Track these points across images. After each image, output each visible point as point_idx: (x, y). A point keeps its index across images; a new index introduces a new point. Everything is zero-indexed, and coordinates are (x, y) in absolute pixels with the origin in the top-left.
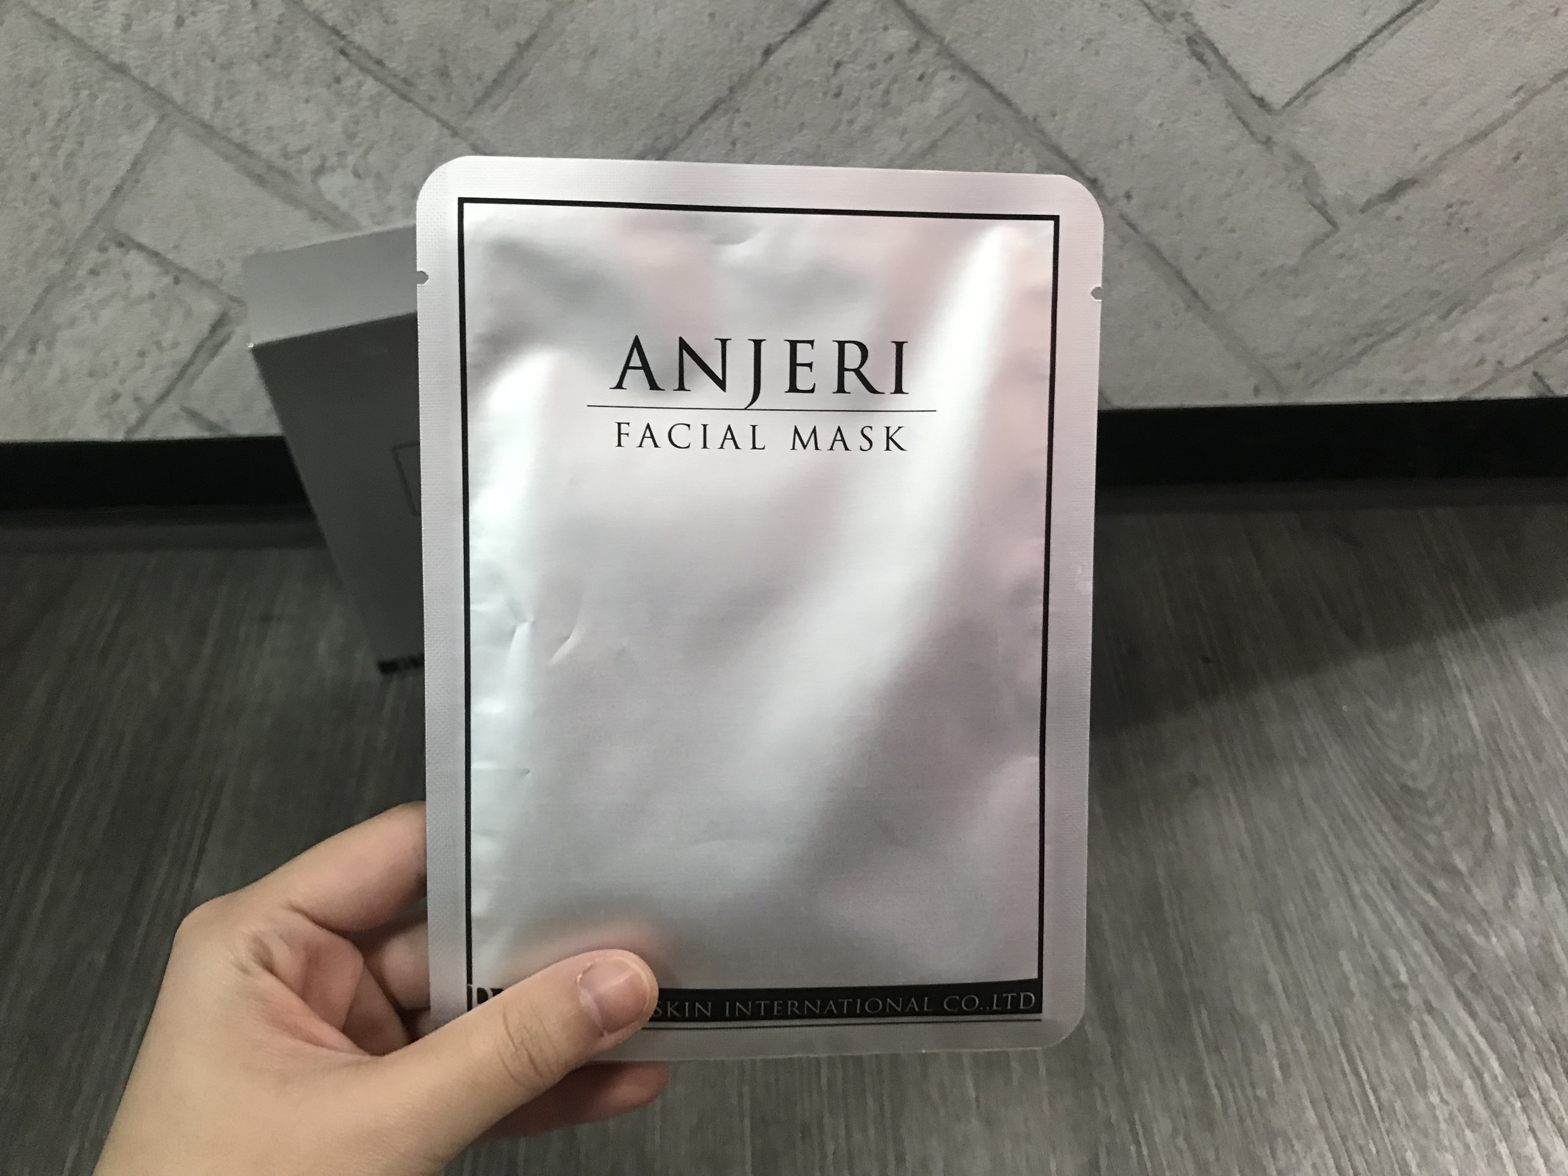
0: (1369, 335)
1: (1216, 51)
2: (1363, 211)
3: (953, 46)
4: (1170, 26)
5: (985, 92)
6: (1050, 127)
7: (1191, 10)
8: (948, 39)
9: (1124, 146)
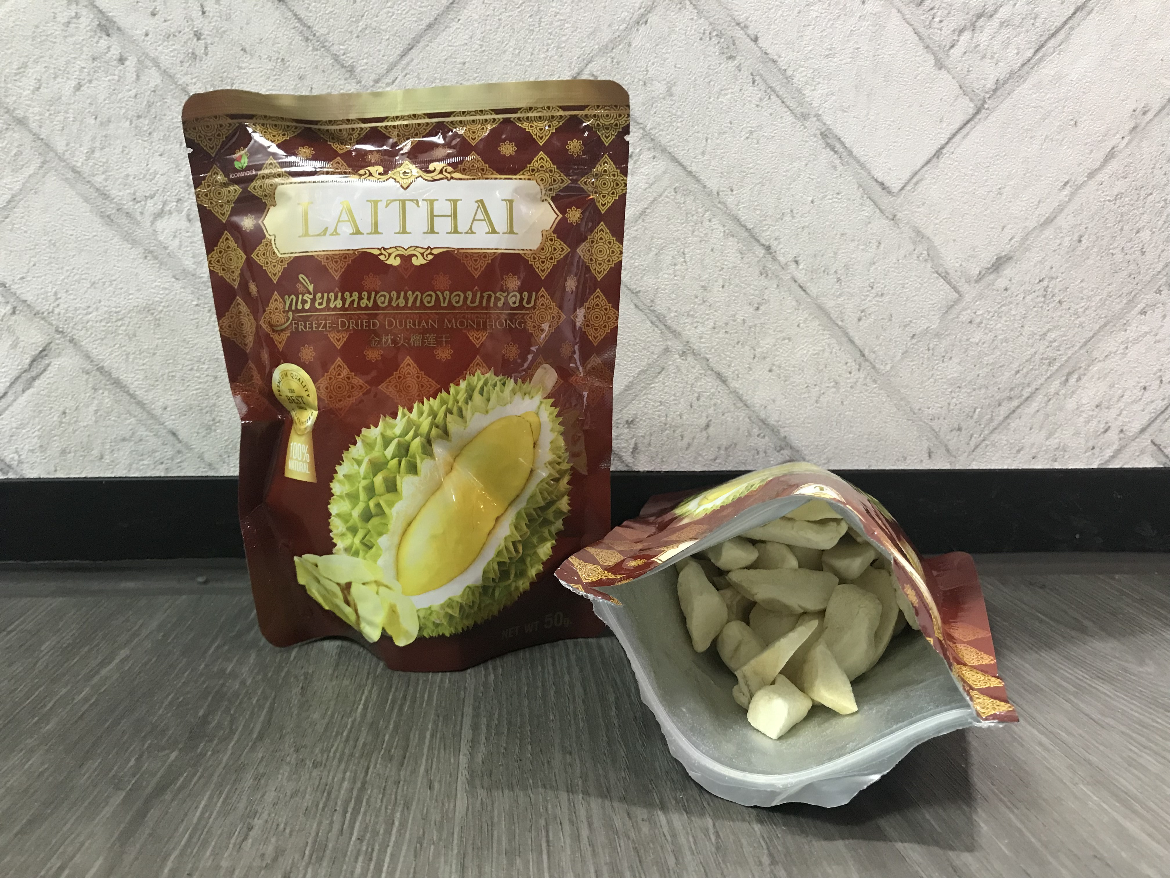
0: (1010, 398)
1: (843, 144)
2: (977, 282)
3: (653, 132)
4: (807, 124)
5: (679, 170)
6: (730, 200)
7: (820, 113)
8: (648, 128)
9: (788, 218)
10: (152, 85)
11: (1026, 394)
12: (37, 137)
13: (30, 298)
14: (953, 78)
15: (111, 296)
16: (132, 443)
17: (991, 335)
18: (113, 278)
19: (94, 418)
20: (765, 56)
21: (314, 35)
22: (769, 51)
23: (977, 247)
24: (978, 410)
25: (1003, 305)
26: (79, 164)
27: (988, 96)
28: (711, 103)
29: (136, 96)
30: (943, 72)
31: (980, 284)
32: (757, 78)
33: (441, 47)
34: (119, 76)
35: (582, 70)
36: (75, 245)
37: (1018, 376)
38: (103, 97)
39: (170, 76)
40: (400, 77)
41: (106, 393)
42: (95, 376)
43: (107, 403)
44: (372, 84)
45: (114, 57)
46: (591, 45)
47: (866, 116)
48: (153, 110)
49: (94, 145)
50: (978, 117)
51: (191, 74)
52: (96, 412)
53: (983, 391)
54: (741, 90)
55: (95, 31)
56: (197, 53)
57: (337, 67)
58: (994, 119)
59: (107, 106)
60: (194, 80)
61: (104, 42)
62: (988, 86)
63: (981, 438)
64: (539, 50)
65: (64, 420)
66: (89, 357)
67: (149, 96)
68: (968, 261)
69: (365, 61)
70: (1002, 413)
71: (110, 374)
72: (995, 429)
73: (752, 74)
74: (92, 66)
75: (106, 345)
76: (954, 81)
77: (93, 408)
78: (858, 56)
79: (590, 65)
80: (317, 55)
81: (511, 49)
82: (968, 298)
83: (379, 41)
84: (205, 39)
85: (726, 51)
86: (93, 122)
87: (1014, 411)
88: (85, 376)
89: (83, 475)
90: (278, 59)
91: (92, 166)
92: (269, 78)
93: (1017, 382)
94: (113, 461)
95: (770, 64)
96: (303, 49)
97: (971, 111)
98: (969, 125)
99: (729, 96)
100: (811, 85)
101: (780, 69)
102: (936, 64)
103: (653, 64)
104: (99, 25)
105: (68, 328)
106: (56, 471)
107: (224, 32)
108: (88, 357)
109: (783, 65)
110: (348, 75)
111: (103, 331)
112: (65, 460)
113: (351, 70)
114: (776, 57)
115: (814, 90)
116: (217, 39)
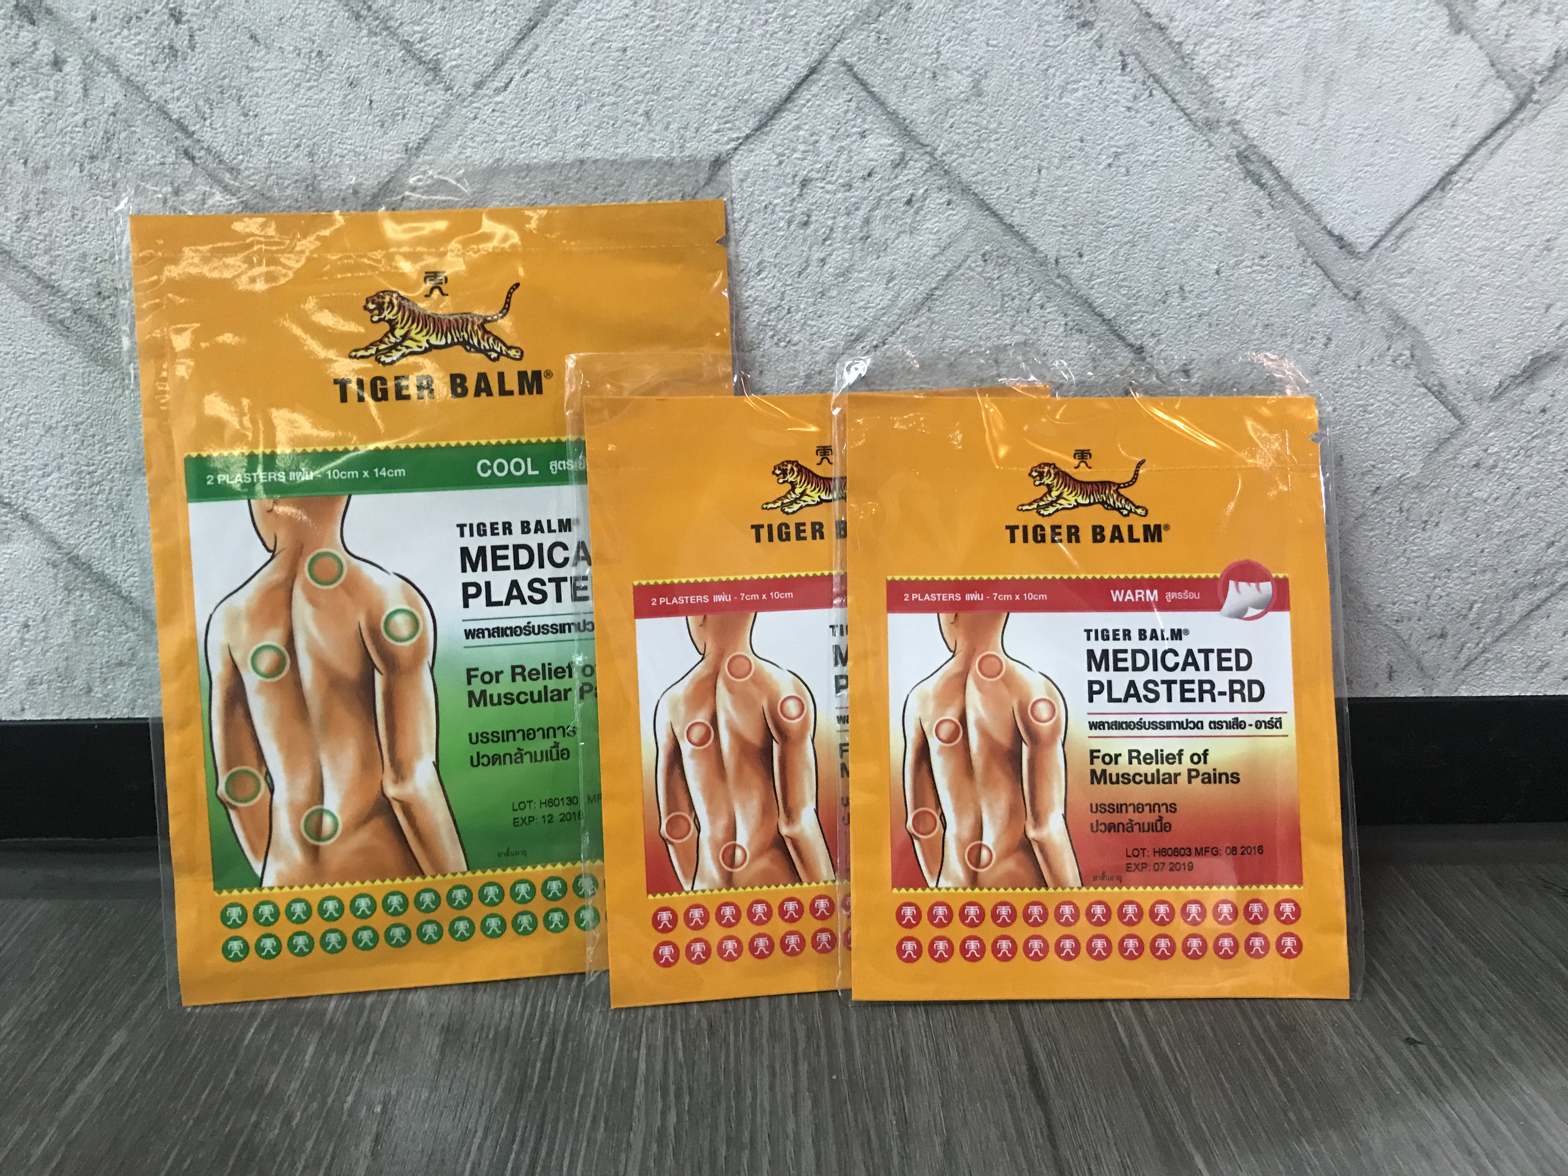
0: (1534, 587)
1: (1276, 172)
2: (1493, 399)
3: (948, 159)
4: (1215, 138)
5: (990, 222)
6: (1077, 272)
7: (1238, 117)
8: (939, 153)
9: (1174, 300)
10: (109, 103)
14: (1481, 48)
15: (78, 448)
16: (134, 668)
17: (1511, 486)
18: (80, 419)
19: (72, 633)
20: (1145, 20)
21: (369, 8)
22: (1152, 11)
23: (1500, 340)
24: (1477, 606)
25: (1536, 437)
26: (7, 239)
27: (1539, 78)
28: (1047, 106)
29: (85, 123)
30: (1464, 37)
31: (1499, 404)
32: (1130, 60)
33: (584, 22)
34: (57, 92)
35: (827, 55)
36: (15, 369)
37: (1550, 551)
38: (34, 128)
39: (138, 88)
40: (517, 77)
41: (86, 596)
42: (66, 570)
43: (90, 609)
44: (470, 90)
45: (45, 59)
46: (841, 10)
47: (1320, 120)
48: (116, 146)
49: (27, 208)
50: (1520, 116)
51: (171, 82)
52: (74, 623)
53: (1488, 575)
54: (1101, 82)
55: (12, 17)
56: (177, 46)
57: (412, 63)
58: (1547, 120)
59: (42, 142)
60: (177, 93)
61: (27, 35)
62: (1541, 61)
63: (1478, 649)
64: (753, 22)
65: (27, 636)
66: (56, 543)
67: (106, 123)
68: (1481, 364)
69: (457, 51)
70: (1518, 609)
71: (89, 566)
72: (1505, 634)
73: (1121, 53)
74: (11, 76)
75: (79, 523)
76: (1481, 54)
77: (69, 617)
78: (1312, 12)
79: (840, 46)
80: (376, 43)
81: (704, 22)
82: (1475, 426)
83: (478, 16)
84: (189, 21)
85: (1076, 12)
86: (22, 169)
87: (1538, 607)
88: (52, 572)
89: (64, 716)
90: (311, 52)
91: (27, 242)
92: (299, 85)
93: (1549, 560)
94: (106, 696)
95: (1154, 34)
96: (353, 33)
97: (1508, 106)
98: (1502, 131)
99: (1080, 93)
100: (1225, 69)
101: (1170, 43)
102: (1451, 23)
103: (949, 40)
105: (17, 498)
106: (23, 710)
107: (219, 7)
108: (52, 541)
109: (1176, 32)
110: (429, 77)
111: (71, 501)
112: (35, 695)
113: (435, 68)
114: (1165, 21)
115: (1229, 78)
116: (208, 21)
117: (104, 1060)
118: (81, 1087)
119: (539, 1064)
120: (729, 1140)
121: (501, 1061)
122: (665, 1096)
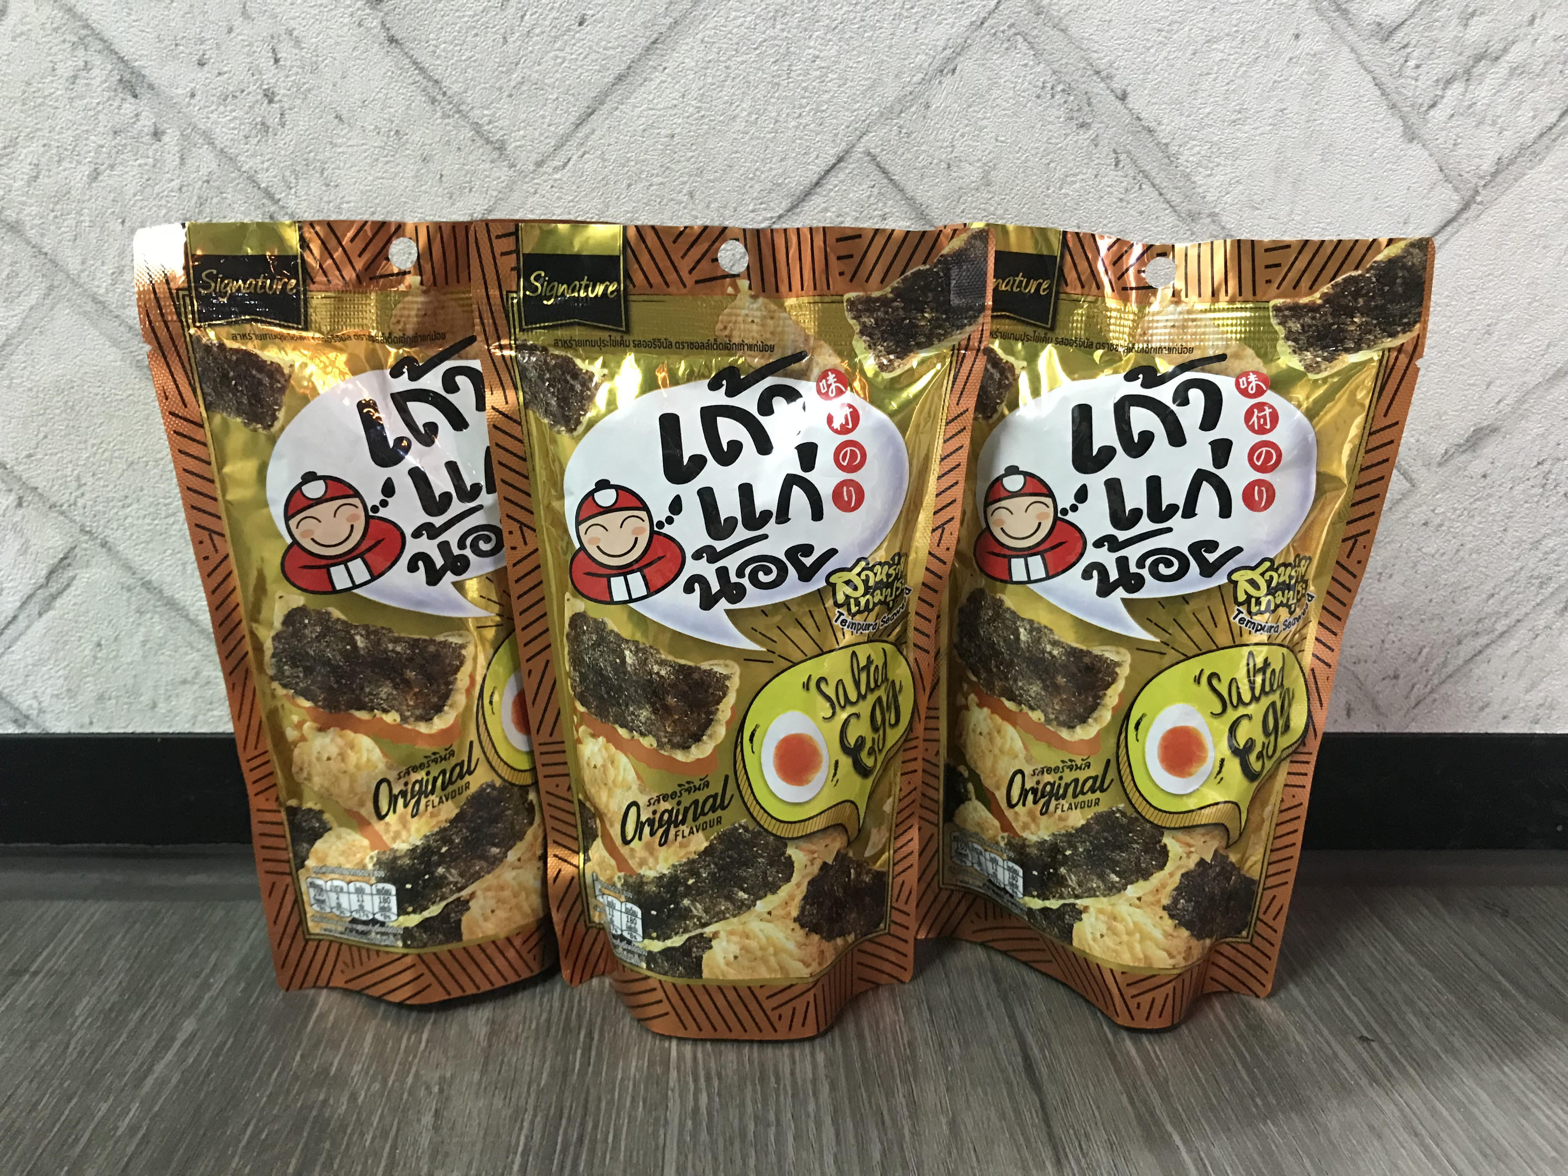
10: (204, 171)
11: (1500, 627)
12: (39, 251)
13: (40, 482)
14: (1431, 155)
15: (157, 482)
16: (196, 687)
17: (1455, 543)
18: (159, 456)
19: (141, 653)
20: (1137, 123)
21: (444, 94)
22: (1142, 116)
23: (1445, 413)
24: (1425, 651)
25: (1478, 499)
26: (102, 291)
27: (1483, 183)
28: (1048, 196)
29: (180, 189)
30: (1416, 147)
31: (1445, 469)
32: (1122, 157)
33: (637, 111)
34: (155, 160)
35: (853, 146)
36: (103, 409)
37: (1491, 602)
38: (132, 191)
39: (231, 159)
40: (575, 157)
41: (156, 618)
42: (139, 594)
43: (159, 631)
44: (532, 168)
45: (146, 130)
46: (867, 106)
47: (1289, 215)
48: (208, 210)
49: (123, 263)
50: (1465, 216)
51: (261, 155)
52: (144, 643)
53: (1435, 623)
54: (1096, 176)
55: (116, 90)
56: (269, 123)
57: (480, 142)
58: (1490, 219)
59: (139, 204)
60: (266, 165)
61: (129, 107)
62: (1484, 167)
63: (1428, 690)
64: (788, 115)
65: (99, 655)
66: (130, 568)
67: (200, 189)
68: (1430, 434)
69: (522, 132)
70: (1462, 654)
71: (161, 591)
72: (1450, 676)
73: (1115, 151)
74: (113, 143)
75: (153, 550)
76: (1431, 160)
77: (139, 638)
78: (1283, 122)
79: (866, 138)
80: (448, 124)
81: (745, 113)
82: (1423, 488)
83: (541, 103)
84: (280, 101)
85: (1076, 115)
86: (120, 228)
87: (1480, 652)
88: (126, 595)
89: (130, 730)
90: (390, 131)
91: (121, 294)
92: (377, 160)
93: (1489, 610)
94: (170, 711)
95: (1144, 135)
96: (428, 115)
97: (1455, 206)
98: (1449, 229)
99: (1078, 185)
100: (1206, 168)
101: (1158, 144)
102: (1405, 133)
103: (962, 136)
104: (120, 80)
105: (98, 527)
106: (91, 723)
107: (309, 90)
108: (129, 568)
109: (1163, 135)
110: (496, 155)
111: (148, 531)
112: (103, 709)
113: (501, 148)
114: (1153, 125)
115: (1209, 175)
116: (299, 102)
117: (177, 1045)
118: (159, 1068)
119: (579, 1052)
120: (756, 1118)
121: (545, 1048)
122: (696, 1080)
